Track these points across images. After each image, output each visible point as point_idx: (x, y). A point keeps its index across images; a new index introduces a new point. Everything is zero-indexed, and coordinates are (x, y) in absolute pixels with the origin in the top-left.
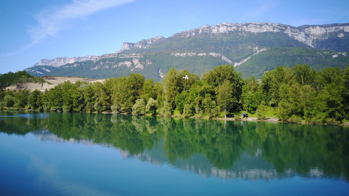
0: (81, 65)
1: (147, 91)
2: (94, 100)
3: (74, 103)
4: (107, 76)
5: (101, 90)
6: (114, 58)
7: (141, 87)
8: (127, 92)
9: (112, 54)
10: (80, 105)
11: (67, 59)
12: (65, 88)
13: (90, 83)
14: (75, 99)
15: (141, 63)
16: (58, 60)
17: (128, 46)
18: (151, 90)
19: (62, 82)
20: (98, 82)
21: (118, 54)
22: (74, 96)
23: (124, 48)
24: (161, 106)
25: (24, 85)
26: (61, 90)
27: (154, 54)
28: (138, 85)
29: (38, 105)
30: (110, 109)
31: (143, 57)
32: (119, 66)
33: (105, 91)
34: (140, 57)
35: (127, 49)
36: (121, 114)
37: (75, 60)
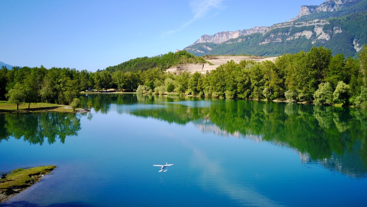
0: (246, 40)
1: (335, 71)
2: (263, 84)
3: (238, 87)
4: (279, 52)
5: (272, 70)
6: (289, 28)
7: (326, 66)
8: (307, 74)
9: (286, 23)
10: (245, 90)
11: (230, 33)
12: (228, 69)
13: (257, 62)
14: (240, 83)
15: (326, 32)
16: (220, 35)
17: (308, 10)
18: (341, 69)
19: (224, 61)
20: (267, 61)
21: (295, 22)
22: (238, 79)
23: (302, 13)
24: (357, 92)
25: (184, 66)
26: (224, 71)
27: (345, 18)
28: (322, 64)
29: (198, 90)
30: (283, 96)
31: (329, 23)
32: (296, 38)
33: (276, 72)
34: (324, 24)
35: (307, 14)
36: (298, 103)
37: (239, 34)
